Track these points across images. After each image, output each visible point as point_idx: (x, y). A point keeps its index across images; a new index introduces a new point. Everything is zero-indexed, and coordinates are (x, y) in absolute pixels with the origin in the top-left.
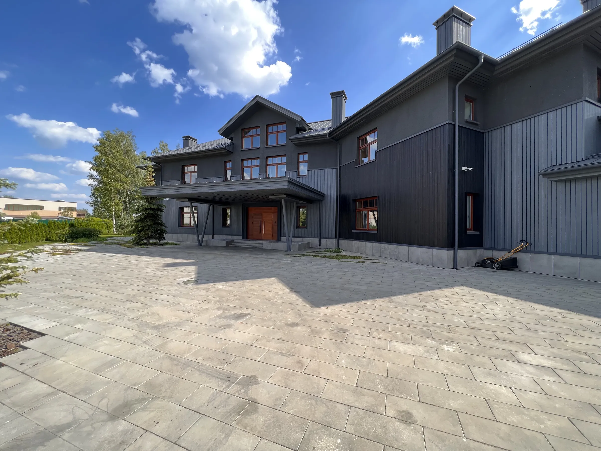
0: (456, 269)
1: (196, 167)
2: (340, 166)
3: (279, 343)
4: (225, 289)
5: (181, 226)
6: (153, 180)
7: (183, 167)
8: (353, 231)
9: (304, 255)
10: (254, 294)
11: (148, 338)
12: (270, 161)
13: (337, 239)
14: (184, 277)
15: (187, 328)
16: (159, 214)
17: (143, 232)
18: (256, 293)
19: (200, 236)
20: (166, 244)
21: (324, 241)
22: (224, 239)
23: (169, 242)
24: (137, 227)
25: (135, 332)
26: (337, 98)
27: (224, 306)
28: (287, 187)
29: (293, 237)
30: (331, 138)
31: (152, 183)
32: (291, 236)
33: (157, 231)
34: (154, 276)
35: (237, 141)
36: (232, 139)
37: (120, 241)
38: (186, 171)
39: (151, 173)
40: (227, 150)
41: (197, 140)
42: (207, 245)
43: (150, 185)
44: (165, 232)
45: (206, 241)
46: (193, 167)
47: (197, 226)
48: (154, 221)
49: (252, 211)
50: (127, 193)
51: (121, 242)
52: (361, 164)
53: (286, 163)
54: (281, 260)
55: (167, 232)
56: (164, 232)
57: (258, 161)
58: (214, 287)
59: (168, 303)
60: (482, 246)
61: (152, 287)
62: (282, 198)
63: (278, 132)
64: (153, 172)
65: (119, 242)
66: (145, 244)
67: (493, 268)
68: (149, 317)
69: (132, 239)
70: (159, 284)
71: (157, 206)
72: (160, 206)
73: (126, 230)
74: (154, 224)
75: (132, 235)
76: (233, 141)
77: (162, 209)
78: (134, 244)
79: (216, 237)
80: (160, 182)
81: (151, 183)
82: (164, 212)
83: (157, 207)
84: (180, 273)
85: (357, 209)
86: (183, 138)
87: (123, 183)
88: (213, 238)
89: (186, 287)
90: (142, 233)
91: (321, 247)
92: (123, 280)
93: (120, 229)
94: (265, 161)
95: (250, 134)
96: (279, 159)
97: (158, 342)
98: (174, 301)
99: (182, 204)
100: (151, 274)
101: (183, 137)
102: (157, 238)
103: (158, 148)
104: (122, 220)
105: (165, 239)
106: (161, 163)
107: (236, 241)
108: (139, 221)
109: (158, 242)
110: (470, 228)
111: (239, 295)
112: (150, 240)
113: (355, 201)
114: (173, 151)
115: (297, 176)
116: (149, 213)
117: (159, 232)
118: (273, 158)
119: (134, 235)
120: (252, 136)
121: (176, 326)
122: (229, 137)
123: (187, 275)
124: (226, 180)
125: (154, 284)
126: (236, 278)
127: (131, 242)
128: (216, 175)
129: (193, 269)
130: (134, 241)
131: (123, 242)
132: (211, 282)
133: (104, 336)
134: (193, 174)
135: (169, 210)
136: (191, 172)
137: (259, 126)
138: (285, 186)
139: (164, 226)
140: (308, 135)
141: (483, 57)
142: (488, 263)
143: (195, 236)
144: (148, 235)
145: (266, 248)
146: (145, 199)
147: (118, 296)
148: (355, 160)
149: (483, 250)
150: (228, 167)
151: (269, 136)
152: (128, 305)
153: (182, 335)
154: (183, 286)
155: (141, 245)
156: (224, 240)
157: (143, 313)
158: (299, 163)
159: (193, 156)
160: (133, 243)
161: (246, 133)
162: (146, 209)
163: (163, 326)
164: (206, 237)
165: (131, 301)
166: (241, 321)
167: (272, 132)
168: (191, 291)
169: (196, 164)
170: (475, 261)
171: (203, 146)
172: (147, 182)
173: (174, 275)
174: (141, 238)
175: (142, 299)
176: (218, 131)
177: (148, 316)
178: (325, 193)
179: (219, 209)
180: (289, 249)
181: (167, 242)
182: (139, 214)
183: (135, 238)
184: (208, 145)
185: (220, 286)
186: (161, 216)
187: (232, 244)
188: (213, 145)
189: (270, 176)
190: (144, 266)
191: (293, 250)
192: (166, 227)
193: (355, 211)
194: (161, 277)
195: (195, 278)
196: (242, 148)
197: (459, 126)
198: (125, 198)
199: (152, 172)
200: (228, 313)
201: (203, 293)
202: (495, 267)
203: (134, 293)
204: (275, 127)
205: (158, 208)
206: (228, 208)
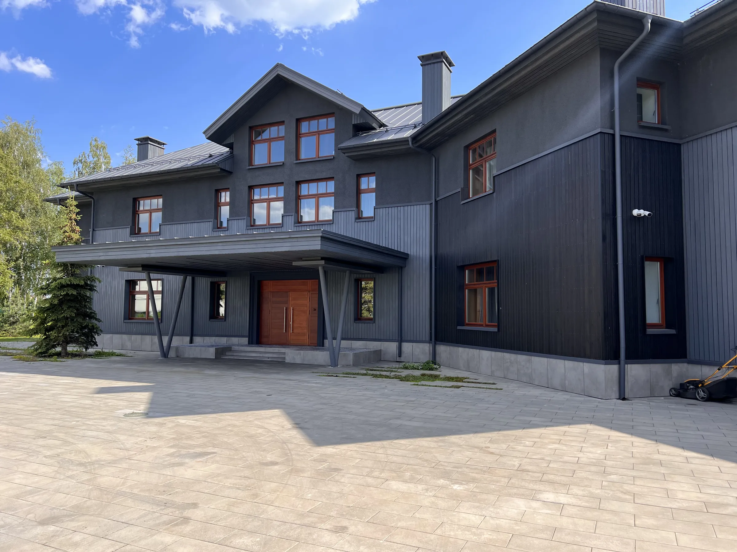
0: (624, 399)
1: (161, 200)
2: (435, 200)
3: (240, 479)
4: (190, 424)
5: (130, 319)
6: (77, 229)
7: (136, 201)
8: (459, 328)
9: (358, 374)
10: (232, 431)
11: (72, 473)
12: (305, 189)
13: (431, 343)
14: (127, 407)
15: (125, 465)
16: (86, 296)
17: (55, 331)
18: (235, 429)
19: (165, 339)
20: (99, 355)
21: (407, 347)
22: (214, 344)
23: (104, 350)
24: (44, 321)
25: (56, 469)
26: (432, 65)
27: (180, 444)
28: (318, 247)
29: (343, 339)
30: (418, 147)
31: (76, 236)
32: (339, 337)
33: (83, 328)
34: (78, 407)
35: (241, 151)
36: (230, 146)
37: (9, 349)
38: (141, 208)
39: (74, 216)
40: (221, 169)
41: (164, 144)
42: (177, 357)
43: (72, 239)
44: (98, 331)
45: (177, 348)
46: (155, 201)
47: (160, 318)
48: (77, 310)
49: (269, 287)
50: (21, 250)
51: (11, 351)
52: (473, 195)
53: (335, 194)
54: (308, 382)
55: (101, 331)
56: (95, 330)
57: (281, 189)
58: (173, 422)
59: (99, 440)
60: (685, 357)
61: (75, 421)
62: (318, 265)
63: (319, 133)
64: (78, 214)
65: (8, 351)
66: (59, 355)
67: (697, 399)
68: (73, 455)
69: (33, 346)
70: (87, 417)
71: (84, 280)
72: (89, 279)
73: (19, 327)
74: (77, 315)
75: (33, 336)
76: (233, 150)
77: (93, 286)
78: (37, 355)
79: (198, 340)
80: (91, 230)
81: (73, 235)
82: (95, 290)
83: (82, 283)
84: (121, 403)
85: (467, 285)
86: (137, 142)
87: (17, 228)
88: (191, 342)
89: (130, 421)
90: (53, 334)
91: (402, 359)
92: (29, 412)
93: (7, 325)
94: (294, 189)
95: (265, 135)
96: (322, 184)
97: (86, 477)
98: (110, 439)
99: (132, 276)
100: (72, 404)
101: (138, 140)
102: (82, 343)
103: (87, 152)
104: (11, 307)
105: (97, 345)
106: (92, 193)
107: (236, 348)
108: (48, 309)
109: (84, 350)
110: (661, 322)
111: (209, 431)
112: (68, 348)
113: (462, 268)
114: (117, 169)
115: (356, 219)
116: (67, 294)
117: (86, 330)
118: (311, 184)
119: (38, 336)
120: (270, 140)
121: (109, 463)
122: (225, 143)
123: (132, 406)
124: (218, 226)
125: (78, 417)
126: (213, 410)
127: (30, 351)
128: (200, 217)
129: (145, 396)
130: (37, 350)
131: (14, 352)
132: (171, 415)
133: (16, 471)
134: (154, 214)
135: (106, 287)
136: (151, 212)
137: (283, 122)
138: (316, 245)
139: (96, 319)
140: (374, 141)
141: (650, 21)
142: (690, 389)
143: (156, 339)
144: (65, 337)
145: (292, 362)
146: (61, 266)
147: (26, 432)
148: (459, 190)
149: (686, 365)
150: (223, 200)
151: (304, 141)
152: (41, 442)
153: (116, 472)
154: (125, 421)
155: (51, 356)
156: (212, 346)
157: (63, 450)
158: (360, 193)
159: (154, 179)
160: (35, 353)
161: (259, 134)
162: (62, 287)
163: (92, 463)
164: (177, 341)
165: (45, 438)
166: (200, 460)
167: (308, 132)
168: (135, 426)
169: (161, 195)
170: (667, 385)
171: (175, 161)
172: (66, 234)
173: (112, 405)
174: (52, 343)
175: (61, 435)
176: (204, 133)
177: (70, 453)
178: (409, 253)
179: (203, 283)
180: (334, 363)
181: (100, 350)
182: (48, 296)
183: (40, 344)
184: (185, 159)
185: (182, 420)
186: (90, 298)
187: (227, 353)
188: (194, 158)
189: (306, 219)
190: (60, 392)
191: (343, 366)
192: (99, 320)
193: (462, 287)
194: (88, 408)
195: (144, 410)
196: (250, 163)
197: (621, 136)
198: (17, 259)
199: (76, 215)
200: (183, 452)
201: (153, 429)
202: (700, 397)
203: (47, 428)
204: (314, 123)
205: (86, 284)
206: (223, 282)
